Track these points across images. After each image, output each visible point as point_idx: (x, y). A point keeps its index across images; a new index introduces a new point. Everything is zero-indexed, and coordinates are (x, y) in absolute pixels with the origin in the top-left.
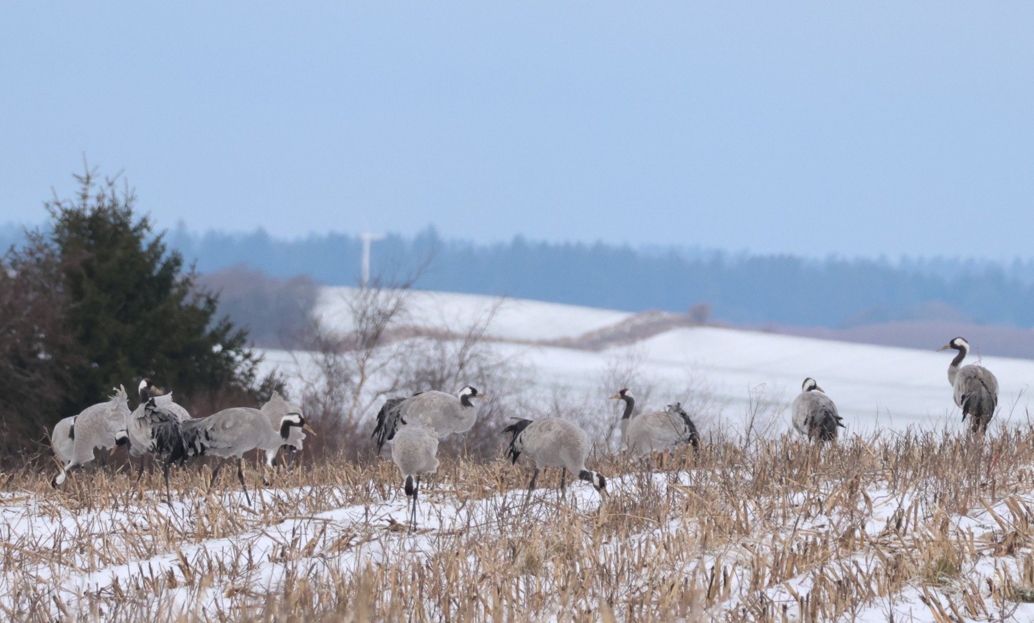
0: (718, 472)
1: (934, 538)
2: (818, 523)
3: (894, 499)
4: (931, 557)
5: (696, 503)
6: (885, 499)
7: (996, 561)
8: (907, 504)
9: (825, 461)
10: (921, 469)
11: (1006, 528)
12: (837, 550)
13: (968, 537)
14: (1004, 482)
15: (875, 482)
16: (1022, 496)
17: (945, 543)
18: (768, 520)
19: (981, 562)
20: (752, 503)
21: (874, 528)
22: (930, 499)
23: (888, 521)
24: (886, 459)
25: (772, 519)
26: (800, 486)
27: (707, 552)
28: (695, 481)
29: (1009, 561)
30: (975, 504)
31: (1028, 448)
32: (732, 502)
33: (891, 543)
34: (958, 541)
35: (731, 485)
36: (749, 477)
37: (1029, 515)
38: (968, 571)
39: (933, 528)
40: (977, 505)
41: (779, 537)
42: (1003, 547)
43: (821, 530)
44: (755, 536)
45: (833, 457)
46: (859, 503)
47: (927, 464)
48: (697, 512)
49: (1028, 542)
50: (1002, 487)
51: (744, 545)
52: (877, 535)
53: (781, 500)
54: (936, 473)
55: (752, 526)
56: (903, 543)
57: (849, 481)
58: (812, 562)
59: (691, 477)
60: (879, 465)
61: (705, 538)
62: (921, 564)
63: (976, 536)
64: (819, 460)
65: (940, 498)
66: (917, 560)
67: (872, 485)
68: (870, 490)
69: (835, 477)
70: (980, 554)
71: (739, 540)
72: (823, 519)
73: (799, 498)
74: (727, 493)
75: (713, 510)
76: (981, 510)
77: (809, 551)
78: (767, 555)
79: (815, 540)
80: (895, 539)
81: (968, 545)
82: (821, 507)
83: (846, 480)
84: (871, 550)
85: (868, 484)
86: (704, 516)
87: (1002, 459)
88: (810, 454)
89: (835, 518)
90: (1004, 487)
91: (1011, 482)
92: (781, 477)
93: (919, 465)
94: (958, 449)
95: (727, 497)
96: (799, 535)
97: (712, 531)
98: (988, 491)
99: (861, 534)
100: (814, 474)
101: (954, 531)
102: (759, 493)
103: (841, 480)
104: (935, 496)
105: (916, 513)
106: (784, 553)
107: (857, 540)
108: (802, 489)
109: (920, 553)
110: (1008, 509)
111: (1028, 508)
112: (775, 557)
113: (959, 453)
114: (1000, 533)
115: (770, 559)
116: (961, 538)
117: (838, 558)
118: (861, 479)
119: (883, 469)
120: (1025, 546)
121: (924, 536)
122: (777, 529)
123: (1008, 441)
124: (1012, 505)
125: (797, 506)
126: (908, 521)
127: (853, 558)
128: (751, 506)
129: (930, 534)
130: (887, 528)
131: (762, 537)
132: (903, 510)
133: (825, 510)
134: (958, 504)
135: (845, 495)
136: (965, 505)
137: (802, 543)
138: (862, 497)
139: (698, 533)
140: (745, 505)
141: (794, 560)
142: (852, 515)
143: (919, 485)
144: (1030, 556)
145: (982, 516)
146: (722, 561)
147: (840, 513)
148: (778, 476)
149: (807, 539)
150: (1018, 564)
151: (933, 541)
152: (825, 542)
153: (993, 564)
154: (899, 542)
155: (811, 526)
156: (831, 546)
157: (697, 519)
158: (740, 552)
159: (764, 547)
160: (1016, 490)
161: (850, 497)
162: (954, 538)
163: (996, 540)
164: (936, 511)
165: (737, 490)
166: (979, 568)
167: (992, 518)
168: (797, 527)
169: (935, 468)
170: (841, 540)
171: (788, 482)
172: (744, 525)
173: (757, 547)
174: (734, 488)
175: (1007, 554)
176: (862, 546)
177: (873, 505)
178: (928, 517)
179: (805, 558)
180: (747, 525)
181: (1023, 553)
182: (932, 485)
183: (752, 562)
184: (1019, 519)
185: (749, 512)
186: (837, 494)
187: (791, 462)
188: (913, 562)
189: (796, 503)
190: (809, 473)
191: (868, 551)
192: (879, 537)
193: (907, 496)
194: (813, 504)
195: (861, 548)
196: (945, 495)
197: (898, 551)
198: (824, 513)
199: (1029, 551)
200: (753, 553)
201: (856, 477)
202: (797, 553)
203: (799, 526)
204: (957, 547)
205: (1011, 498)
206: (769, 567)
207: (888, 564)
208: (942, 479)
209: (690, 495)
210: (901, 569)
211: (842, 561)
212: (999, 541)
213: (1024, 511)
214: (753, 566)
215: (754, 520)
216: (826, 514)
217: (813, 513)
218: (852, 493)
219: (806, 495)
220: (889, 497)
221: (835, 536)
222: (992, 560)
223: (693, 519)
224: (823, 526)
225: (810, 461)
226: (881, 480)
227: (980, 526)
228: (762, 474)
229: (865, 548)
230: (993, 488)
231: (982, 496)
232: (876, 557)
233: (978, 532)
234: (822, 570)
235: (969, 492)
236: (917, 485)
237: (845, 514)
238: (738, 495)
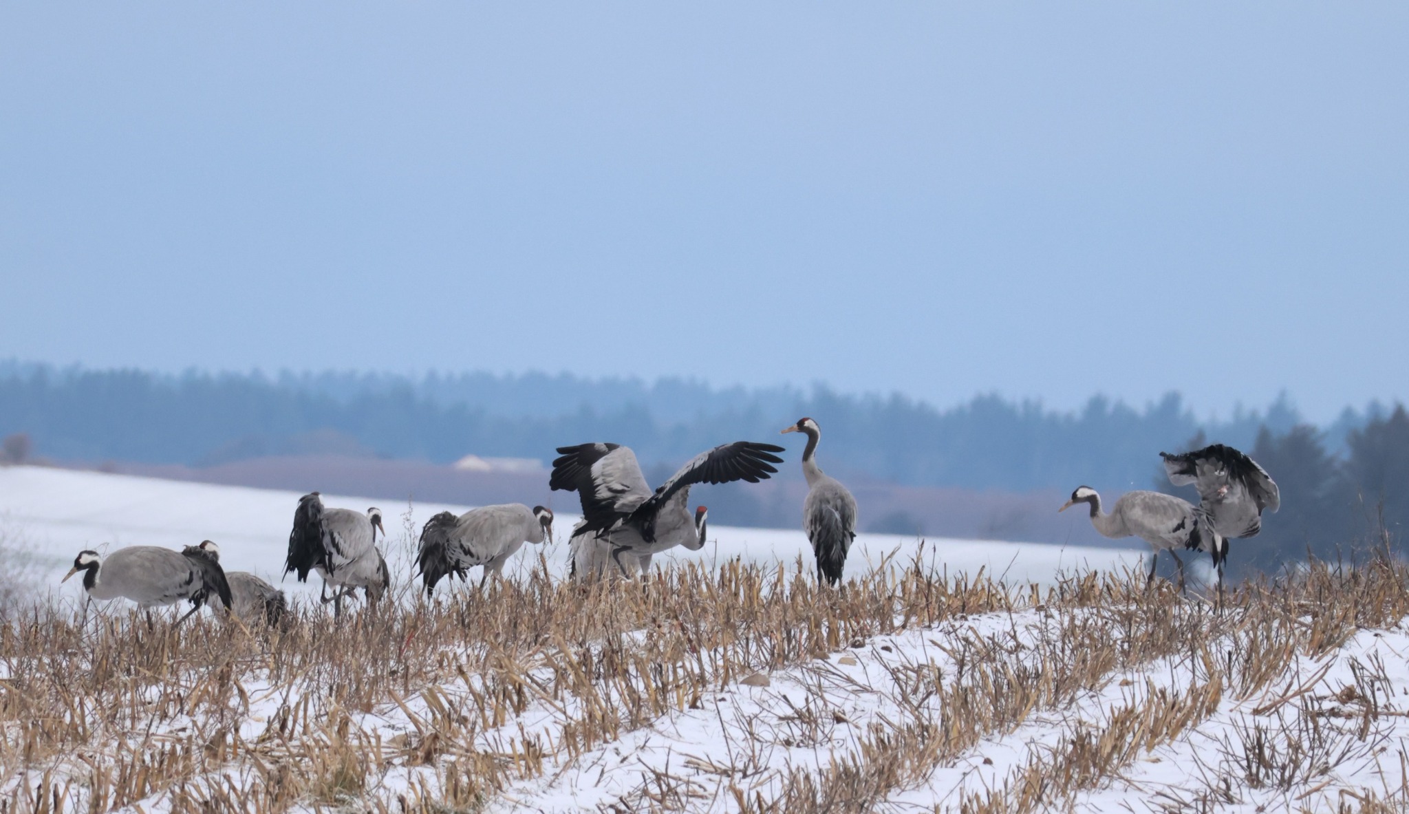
0: (46, 660)
1: (329, 743)
2: (177, 725)
3: (278, 692)
4: (326, 769)
5: (17, 701)
6: (266, 693)
7: (409, 773)
8: (294, 699)
9: (186, 644)
10: (312, 652)
11: (423, 729)
12: (203, 762)
13: (373, 741)
14: (420, 670)
15: (252, 671)
16: (443, 686)
17: (344, 749)
18: (112, 722)
19: (390, 773)
20: (91, 700)
21: (251, 731)
22: (325, 691)
23: (269, 722)
24: (266, 641)
25: (117, 721)
26: (154, 677)
27: (31, 765)
28: (16, 673)
29: (427, 771)
30: (382, 698)
31: (451, 624)
32: (65, 700)
33: (273, 750)
34: (361, 747)
35: (64, 678)
36: (86, 666)
37: (452, 711)
38: (372, 786)
39: (328, 730)
40: (386, 699)
41: (126, 745)
42: (419, 753)
43: (181, 734)
44: (95, 745)
45: (197, 638)
46: (232, 699)
47: (320, 646)
48: (19, 714)
49: (452, 746)
50: (418, 674)
51: (80, 756)
52: (255, 740)
53: (129, 695)
54: (331, 658)
55: (91, 730)
56: (288, 750)
57: (219, 670)
58: (170, 777)
59: (10, 668)
60: (257, 647)
61: (29, 748)
62: (313, 777)
63: (384, 739)
64: (178, 643)
65: (337, 690)
66: (307, 772)
67: (248, 674)
68: (245, 681)
69: (200, 665)
70: (390, 763)
71: (73, 749)
72: (185, 721)
73: (153, 693)
74: (59, 687)
75: (40, 710)
76: (391, 706)
77: (166, 763)
78: (111, 769)
79: (174, 748)
80: (278, 746)
81: (373, 752)
82: (182, 704)
83: (215, 668)
84: (247, 760)
85: (243, 673)
86: (27, 718)
87: (418, 638)
88: (167, 635)
89: (200, 719)
90: (420, 676)
91: (429, 668)
92: (129, 665)
93: (310, 648)
94: (360, 626)
95: (57, 692)
96: (153, 742)
97: (38, 740)
98: (399, 680)
99: (234, 739)
100: (172, 661)
101: (355, 734)
102: (100, 687)
103: (208, 668)
104: (331, 688)
105: (305, 710)
106: (133, 766)
107: (229, 746)
108: (157, 681)
109: (311, 763)
110: (426, 704)
111: (451, 703)
112: (121, 771)
113: (361, 632)
114: (415, 736)
115: (115, 775)
116: (365, 743)
117: (204, 771)
118: (234, 667)
119: (263, 652)
120: (448, 752)
121: (317, 742)
122: (124, 734)
123: (425, 615)
124: (430, 699)
125: (149, 703)
126: (295, 722)
127: (224, 771)
128: (89, 704)
129: (324, 737)
130: (268, 730)
131: (105, 745)
132: (289, 708)
133: (186, 708)
134: (360, 698)
135: (214, 689)
136: (370, 699)
137: (157, 751)
138: (236, 691)
139: (20, 741)
140: (81, 704)
141: (146, 774)
142: (222, 715)
143: (310, 673)
144: (453, 764)
145: (392, 713)
146: (51, 778)
147: (206, 712)
148: (124, 664)
149: (163, 746)
150: (438, 776)
151: (328, 747)
152: (187, 751)
153: (407, 776)
154: (284, 748)
155: (168, 729)
156: (196, 755)
157: (18, 722)
158: (75, 765)
159: (106, 758)
160: (435, 679)
161: (220, 691)
162: (355, 743)
163: (410, 744)
164: (332, 708)
165: (71, 683)
166: (387, 781)
167: (404, 716)
168: (151, 732)
169: (330, 651)
170: (207, 748)
171: (137, 672)
172: (80, 729)
173: (97, 759)
174: (67, 682)
175: (424, 763)
176: (235, 754)
177: (250, 701)
178: (321, 716)
179: (160, 771)
180: (84, 729)
181: (445, 762)
182: (326, 674)
183: (91, 778)
184: (439, 716)
185: (87, 712)
186: (202, 688)
187: (142, 646)
188: (302, 774)
189: (148, 699)
190: (165, 660)
191: (244, 761)
192: (257, 743)
193: (294, 688)
194: (171, 700)
195: (234, 758)
196: (344, 686)
197: (283, 761)
198: (185, 712)
199: (453, 758)
200: (93, 767)
201: (227, 665)
202: (150, 765)
203: (153, 730)
204: (358, 754)
205: (430, 690)
206: (114, 785)
207: (270, 779)
208: (340, 666)
209: (10, 691)
210: (287, 785)
211: (210, 775)
212: (414, 745)
213: (446, 706)
214: (93, 784)
215: (94, 722)
216: (188, 713)
217: (171, 712)
218: (222, 685)
219: (162, 689)
220: (270, 691)
221: (200, 742)
222: (404, 771)
223: (13, 722)
224: (184, 730)
225: (167, 644)
226: (260, 668)
227: (389, 726)
228: (104, 662)
229: (239, 757)
230: (405, 676)
231: (391, 687)
232: (254, 769)
233: (386, 735)
234: (183, 787)
235: (375, 681)
236: (307, 674)
237: (213, 713)
238: (72, 690)
